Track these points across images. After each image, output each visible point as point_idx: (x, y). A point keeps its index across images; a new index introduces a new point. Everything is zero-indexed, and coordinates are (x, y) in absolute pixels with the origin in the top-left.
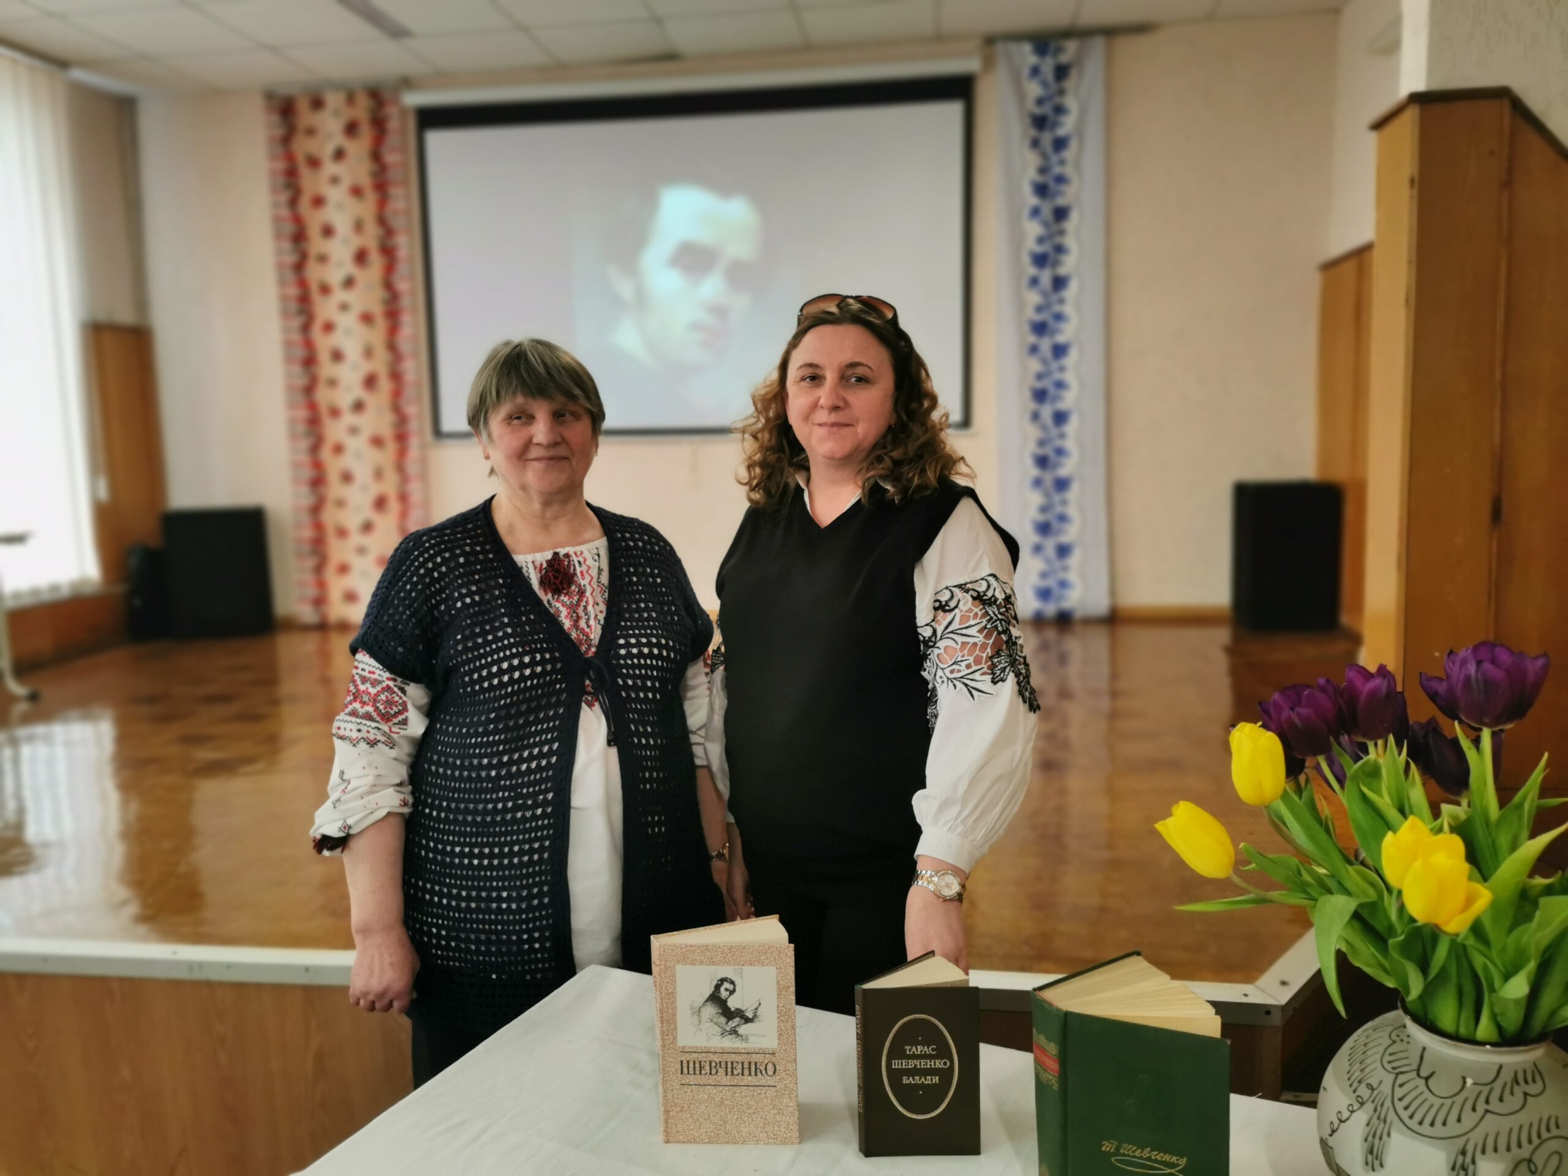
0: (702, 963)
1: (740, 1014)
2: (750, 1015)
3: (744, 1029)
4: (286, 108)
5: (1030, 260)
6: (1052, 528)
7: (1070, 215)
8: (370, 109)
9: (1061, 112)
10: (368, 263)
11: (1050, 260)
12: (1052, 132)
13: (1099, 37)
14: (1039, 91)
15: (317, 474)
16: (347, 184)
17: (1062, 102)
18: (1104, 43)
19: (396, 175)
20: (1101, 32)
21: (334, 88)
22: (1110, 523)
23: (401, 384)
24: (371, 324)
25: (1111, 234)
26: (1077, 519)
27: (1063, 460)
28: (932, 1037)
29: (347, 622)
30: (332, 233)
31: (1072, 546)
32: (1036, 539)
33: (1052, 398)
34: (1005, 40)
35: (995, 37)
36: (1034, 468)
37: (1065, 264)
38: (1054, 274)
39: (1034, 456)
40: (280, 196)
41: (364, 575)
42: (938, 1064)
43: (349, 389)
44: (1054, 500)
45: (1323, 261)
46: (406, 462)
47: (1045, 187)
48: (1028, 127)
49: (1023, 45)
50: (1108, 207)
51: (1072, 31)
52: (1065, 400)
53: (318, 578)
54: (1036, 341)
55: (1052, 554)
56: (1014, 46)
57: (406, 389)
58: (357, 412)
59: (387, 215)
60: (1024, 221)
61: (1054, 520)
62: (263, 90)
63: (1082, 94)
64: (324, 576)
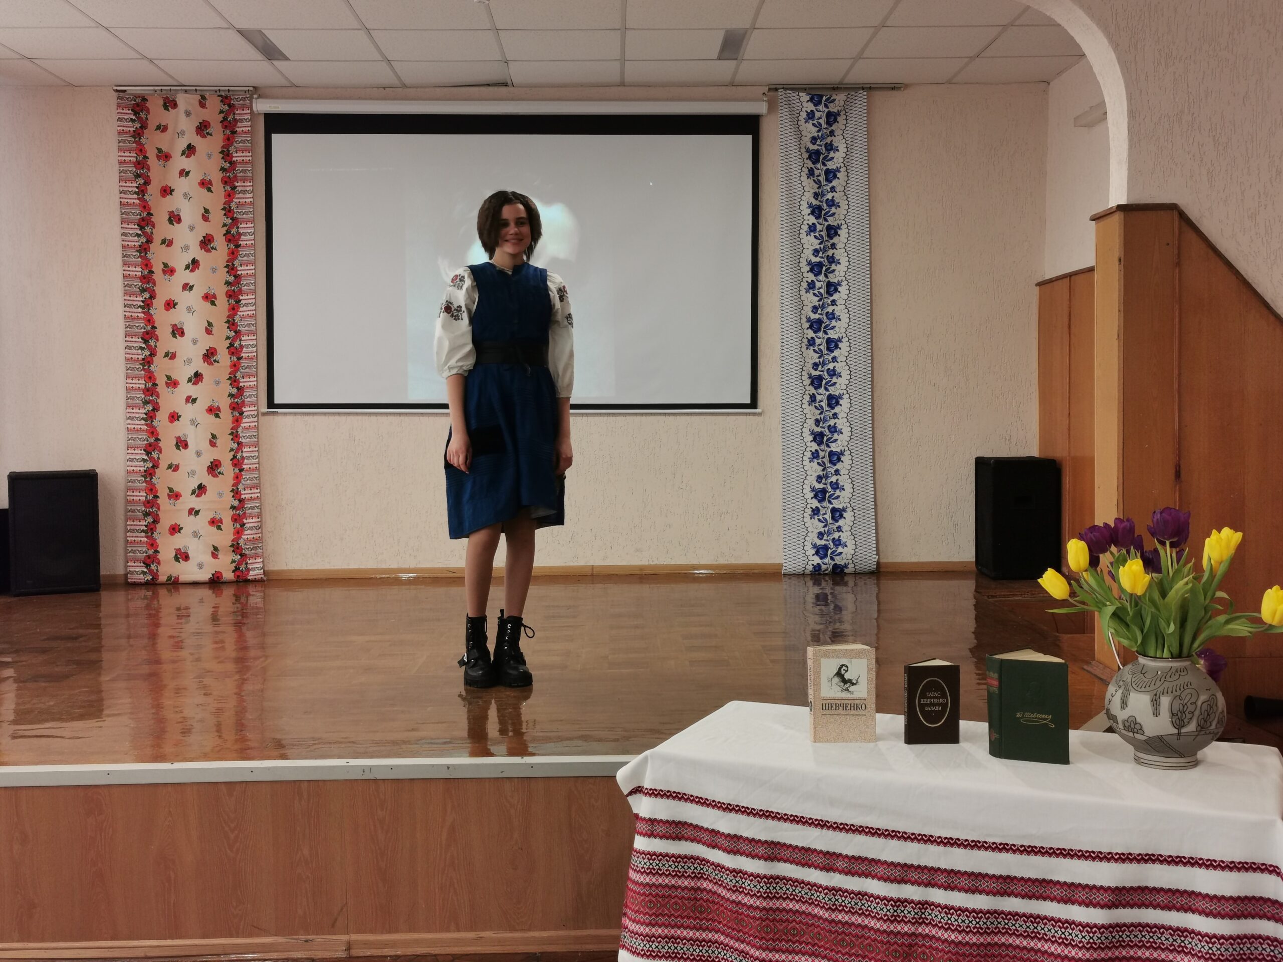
0: (833, 659)
1: (850, 681)
2: (855, 682)
3: (852, 688)
4: (138, 105)
5: (808, 268)
6: (828, 495)
7: (839, 232)
8: (221, 112)
9: (832, 149)
10: (212, 248)
11: (824, 269)
12: (824, 164)
13: (861, 91)
14: (814, 131)
15: (152, 440)
16: (195, 177)
17: (832, 141)
18: (866, 97)
19: (244, 171)
20: (863, 89)
21: (186, 91)
22: (875, 491)
23: (240, 358)
24: (213, 303)
25: (872, 249)
26: (848, 487)
27: (836, 436)
28: (939, 688)
29: (177, 579)
30: (179, 220)
31: (844, 510)
32: (815, 503)
33: (826, 384)
34: (785, 89)
35: (778, 87)
36: (813, 443)
37: (836, 273)
38: (827, 280)
39: (812, 433)
40: (128, 184)
41: (196, 534)
42: (941, 701)
43: (189, 361)
44: (829, 470)
45: (1040, 280)
46: (240, 430)
47: (820, 208)
48: (805, 160)
49: (801, 94)
50: (870, 227)
51: (839, 86)
52: (837, 385)
53: (150, 537)
54: (813, 335)
55: (828, 516)
56: (793, 94)
57: (243, 363)
58: (195, 384)
59: (233, 205)
60: (803, 235)
61: (829, 487)
62: (115, 88)
63: (848, 136)
64: (155, 535)
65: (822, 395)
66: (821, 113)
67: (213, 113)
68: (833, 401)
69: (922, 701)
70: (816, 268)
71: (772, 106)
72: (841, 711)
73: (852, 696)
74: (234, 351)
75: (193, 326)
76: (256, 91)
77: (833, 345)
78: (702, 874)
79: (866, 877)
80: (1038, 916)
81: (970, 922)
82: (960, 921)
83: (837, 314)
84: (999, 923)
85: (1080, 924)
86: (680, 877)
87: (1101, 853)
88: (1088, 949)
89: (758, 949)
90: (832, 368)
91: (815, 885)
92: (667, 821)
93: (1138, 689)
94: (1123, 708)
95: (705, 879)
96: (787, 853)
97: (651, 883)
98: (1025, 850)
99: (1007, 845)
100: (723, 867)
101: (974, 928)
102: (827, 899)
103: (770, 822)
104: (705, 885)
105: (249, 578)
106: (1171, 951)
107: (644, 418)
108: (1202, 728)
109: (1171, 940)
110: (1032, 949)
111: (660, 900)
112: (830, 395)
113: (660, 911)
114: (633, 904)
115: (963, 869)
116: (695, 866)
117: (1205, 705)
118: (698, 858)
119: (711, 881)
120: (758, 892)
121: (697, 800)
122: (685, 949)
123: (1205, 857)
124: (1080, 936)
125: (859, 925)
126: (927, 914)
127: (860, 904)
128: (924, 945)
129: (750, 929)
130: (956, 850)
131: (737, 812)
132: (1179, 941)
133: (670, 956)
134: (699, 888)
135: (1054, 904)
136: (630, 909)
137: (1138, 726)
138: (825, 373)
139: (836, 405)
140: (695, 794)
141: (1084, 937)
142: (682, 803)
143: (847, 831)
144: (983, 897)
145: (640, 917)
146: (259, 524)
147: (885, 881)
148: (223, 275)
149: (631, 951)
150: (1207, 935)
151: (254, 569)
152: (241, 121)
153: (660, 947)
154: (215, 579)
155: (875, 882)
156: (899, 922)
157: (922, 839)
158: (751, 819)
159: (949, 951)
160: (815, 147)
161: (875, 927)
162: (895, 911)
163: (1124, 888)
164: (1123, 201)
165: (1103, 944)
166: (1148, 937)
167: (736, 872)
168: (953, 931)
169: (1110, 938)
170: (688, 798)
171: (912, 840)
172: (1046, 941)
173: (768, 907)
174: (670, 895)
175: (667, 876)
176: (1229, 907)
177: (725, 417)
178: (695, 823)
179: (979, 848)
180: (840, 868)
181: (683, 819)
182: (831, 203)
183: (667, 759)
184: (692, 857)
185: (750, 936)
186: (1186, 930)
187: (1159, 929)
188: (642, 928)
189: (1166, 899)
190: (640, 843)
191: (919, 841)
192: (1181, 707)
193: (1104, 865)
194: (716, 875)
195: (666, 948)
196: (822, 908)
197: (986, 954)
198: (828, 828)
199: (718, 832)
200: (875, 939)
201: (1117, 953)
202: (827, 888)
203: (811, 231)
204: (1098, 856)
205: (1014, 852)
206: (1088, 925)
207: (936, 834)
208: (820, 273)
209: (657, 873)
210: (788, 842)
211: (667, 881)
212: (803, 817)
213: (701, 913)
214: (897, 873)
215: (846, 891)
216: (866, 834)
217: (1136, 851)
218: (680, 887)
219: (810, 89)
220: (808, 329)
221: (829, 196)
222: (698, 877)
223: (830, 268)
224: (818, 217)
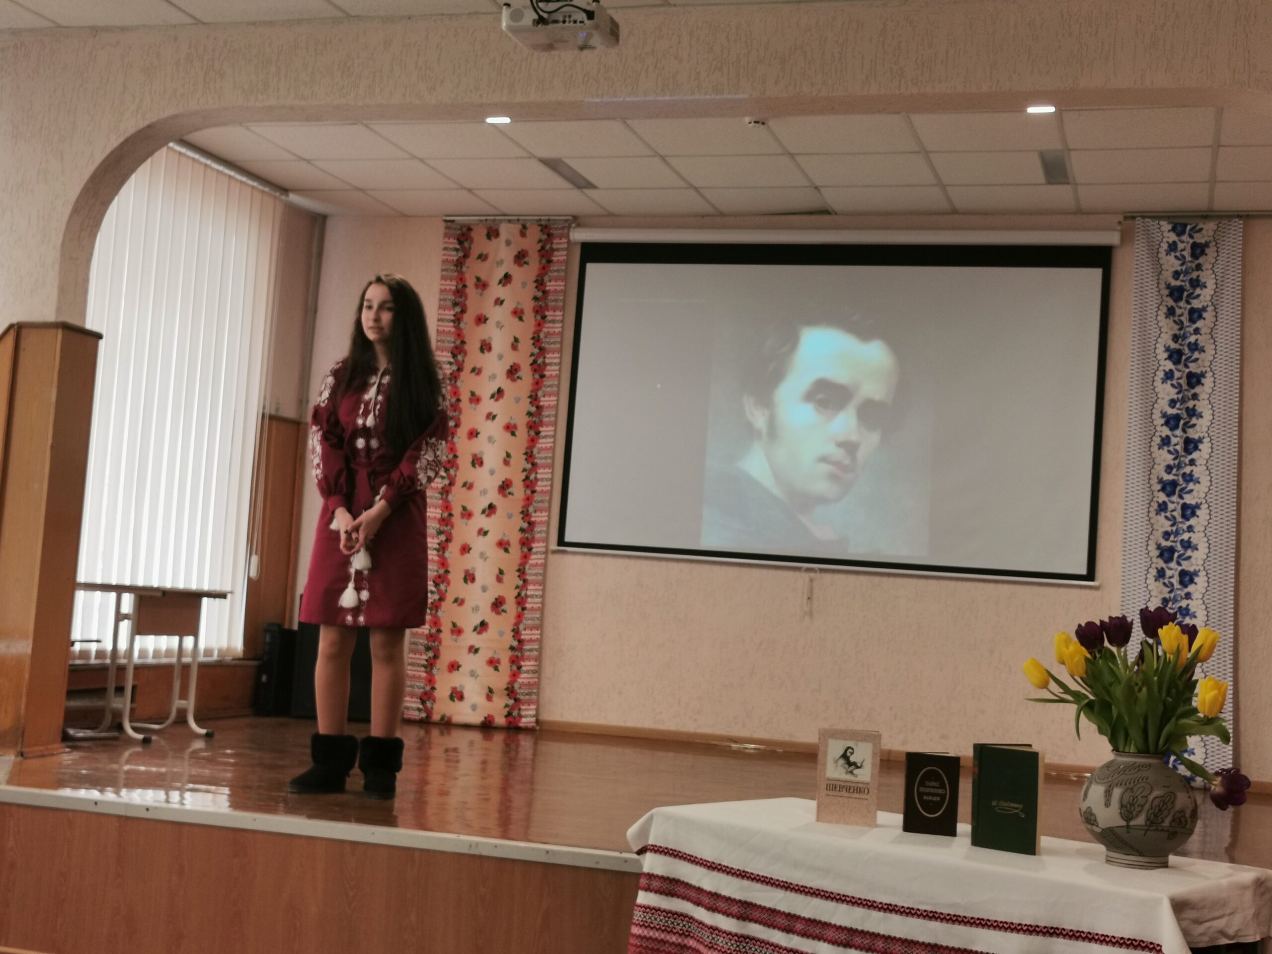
0: (840, 739)
1: (854, 764)
2: (859, 765)
3: (856, 771)
4: (463, 235)
5: (1162, 421)
7: (1203, 381)
8: (540, 241)
9: (1198, 285)
10: (518, 378)
11: (1182, 422)
12: (1188, 302)
13: (1237, 220)
14: (1177, 265)
15: (442, 571)
16: (509, 306)
17: (1198, 276)
18: (1241, 226)
19: (556, 300)
20: (1240, 217)
21: (510, 221)
23: (533, 492)
24: (513, 434)
28: (938, 778)
29: (450, 719)
30: (489, 349)
33: (1179, 557)
34: (1143, 217)
35: (1134, 214)
37: (1197, 427)
38: (1185, 436)
40: (447, 312)
41: (473, 674)
42: (940, 791)
43: (484, 492)
46: (527, 567)
47: (1180, 353)
48: (1164, 297)
49: (1162, 223)
51: (1210, 214)
52: (1192, 560)
53: (429, 673)
54: (1165, 499)
56: (1152, 223)
57: (537, 497)
58: (488, 515)
59: (542, 335)
60: (1158, 383)
62: (445, 218)
63: (1218, 269)
64: (435, 671)
65: (1173, 571)
66: (1185, 243)
67: (531, 243)
68: (1187, 578)
69: (922, 789)
70: (1172, 422)
71: (1127, 237)
72: (844, 793)
73: (856, 779)
74: (529, 484)
75: (492, 457)
76: (576, 221)
77: (1189, 512)
78: (688, 932)
79: (819, 939)
83: (1196, 475)
86: (669, 933)
87: (1012, 924)
90: (1186, 539)
91: (777, 946)
92: (662, 877)
93: (1098, 781)
95: (692, 937)
96: (757, 914)
97: (643, 935)
98: (951, 919)
99: (936, 913)
100: (704, 924)
103: (746, 883)
104: (690, 943)
105: (521, 725)
112: (1183, 570)
115: (898, 936)
116: (684, 923)
118: (686, 916)
119: (695, 939)
121: (688, 858)
123: (1100, 933)
130: (893, 916)
131: (719, 870)
134: (685, 946)
137: (1093, 818)
138: (1178, 544)
139: (1190, 584)
140: (687, 852)
142: (677, 860)
143: (806, 893)
146: (536, 668)
148: (526, 405)
151: (526, 716)
152: (558, 250)
154: (487, 723)
157: (867, 904)
158: (730, 878)
160: (1178, 283)
167: (714, 929)
170: (682, 856)
171: (858, 905)
175: (658, 930)
177: (1055, 589)
178: (686, 880)
179: (913, 915)
181: (676, 877)
182: (1193, 347)
184: (681, 914)
190: (644, 898)
191: (864, 906)
194: (699, 932)
198: (791, 890)
199: (703, 889)
202: (786, 949)
203: (1167, 378)
205: (942, 920)
208: (1176, 427)
209: (649, 926)
210: (758, 903)
211: (657, 935)
216: (822, 897)
219: (1173, 217)
220: (1159, 491)
221: (1192, 339)
222: (686, 934)
223: (1189, 422)
224: (1177, 362)
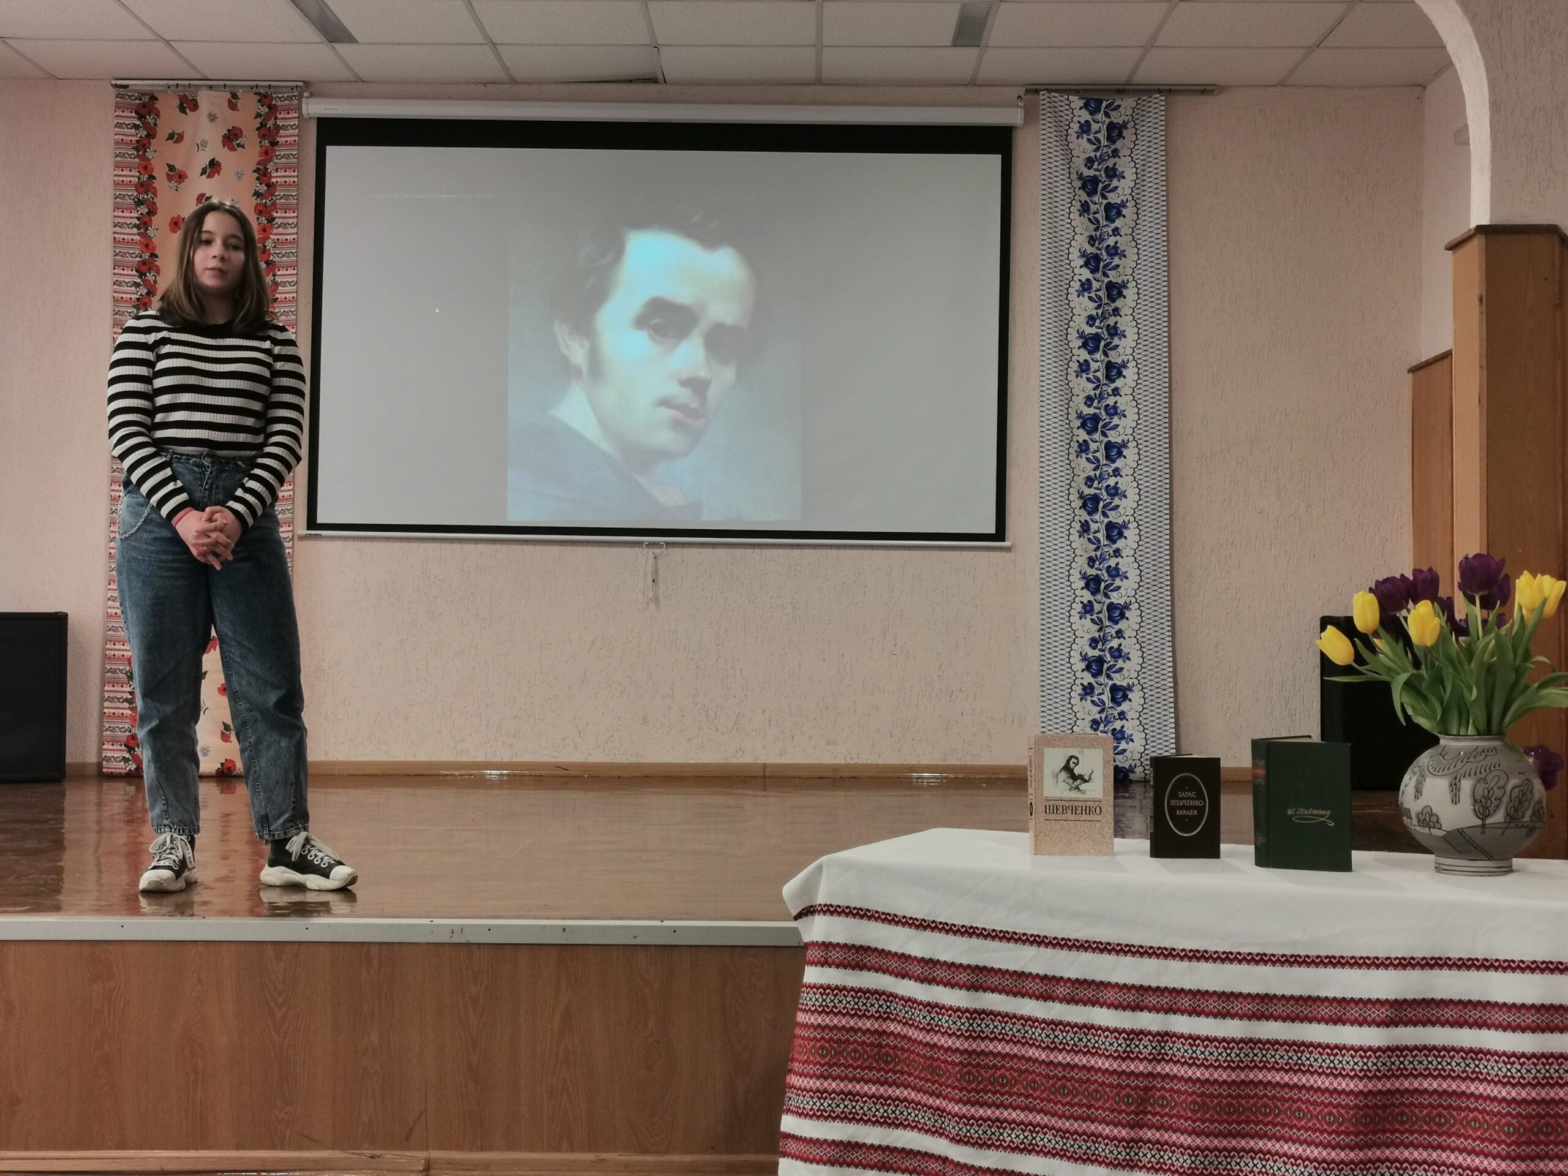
0: (1059, 747)
1: (1081, 777)
2: (1087, 778)
3: (1083, 787)
4: (144, 105)
5: (1080, 343)
6: (1106, 666)
7: (1125, 292)
8: (258, 115)
9: (1115, 175)
11: (1103, 343)
12: (1104, 197)
13: (1158, 95)
14: (1089, 150)
17: (1115, 164)
18: (1163, 103)
19: (286, 197)
20: (1160, 91)
21: (212, 87)
22: (1174, 661)
25: (1172, 317)
26: (1135, 656)
27: (1118, 582)
28: (1193, 786)
31: (1129, 688)
32: (1088, 678)
33: (1104, 507)
34: (1049, 91)
35: (1039, 87)
36: (1085, 591)
37: (1120, 349)
38: (1107, 360)
39: (1084, 576)
40: (127, 214)
42: (1197, 803)
44: (1108, 630)
45: (1415, 363)
47: (1097, 258)
48: (1077, 190)
49: (1071, 98)
50: (1168, 286)
51: (1126, 87)
52: (1121, 509)
54: (1087, 437)
55: (1106, 697)
56: (1060, 98)
59: (269, 244)
60: (1073, 296)
61: (1108, 656)
62: (114, 82)
63: (1138, 155)
65: (1098, 524)
66: (1100, 124)
67: (246, 119)
68: (1115, 531)
69: (1173, 803)
70: (1091, 343)
71: (1031, 115)
72: (1069, 816)
73: (1083, 796)
76: (310, 88)
77: (1115, 451)
78: (889, 1013)
79: (1093, 1005)
80: (1303, 1044)
81: (1220, 1054)
82: (1207, 1053)
83: (1121, 407)
84: (1256, 1055)
85: (1352, 1048)
86: (860, 1017)
87: (1378, 958)
88: (1361, 1079)
89: (957, 1103)
90: (1112, 485)
91: (1030, 1019)
92: (846, 945)
93: (1436, 773)
94: (1417, 798)
95: (892, 1020)
96: (995, 981)
97: (823, 1024)
98: (1287, 960)
99: (1265, 955)
100: (915, 1001)
101: (1224, 1062)
102: (1044, 1035)
103: (975, 941)
104: (892, 1028)
106: (1464, 1080)
107: (842, 552)
108: (1512, 818)
109: (1463, 1065)
110: (1296, 1085)
111: (835, 1046)
112: (1110, 522)
113: (835, 1060)
114: (800, 1053)
115: (1211, 989)
116: (880, 1003)
117: (1516, 790)
118: (884, 993)
119: (899, 1022)
120: (958, 1030)
121: (883, 917)
122: (866, 1109)
123: (1501, 958)
124: (1352, 1063)
125: (1084, 1066)
126: (1167, 1048)
127: (1085, 1040)
128: (1163, 1088)
129: (948, 1078)
130: (1203, 965)
131: (933, 929)
132: (1472, 1066)
133: (846, 1117)
134: (884, 1032)
135: (1322, 1027)
136: (797, 1060)
137: (1434, 819)
138: (1103, 491)
139: (1119, 538)
140: (881, 910)
141: (1356, 1064)
142: (865, 921)
143: (1070, 948)
144: (1236, 1022)
145: (810, 1068)
147: (1116, 1008)
149: (797, 1113)
150: (1504, 1054)
152: (285, 128)
153: (834, 1105)
154: (226, 771)
155: (1104, 1010)
156: (1133, 1060)
157: (1162, 953)
158: (951, 937)
159: (1194, 1093)
160: (1092, 173)
161: (1103, 1068)
162: (1128, 1046)
163: (1405, 1000)
164: (1485, 221)
165: (1380, 1071)
166: (1435, 1063)
167: (931, 1006)
168: (1198, 1066)
169: (1389, 1064)
170: (873, 915)
171: (1150, 955)
172: (1312, 1074)
173: (970, 1049)
174: (847, 1040)
175: (844, 1015)
176: (1530, 1018)
177: (958, 553)
178: (880, 947)
179: (1231, 961)
180: (1061, 996)
181: (865, 943)
182: (1113, 251)
183: (847, 866)
184: (876, 992)
185: (947, 1087)
186: (1481, 1051)
187: (1449, 1053)
188: (811, 1083)
189: (1456, 1013)
190: (812, 975)
191: (1158, 956)
192: (1486, 791)
193: (1382, 972)
194: (907, 1012)
195: (842, 1106)
196: (1037, 1047)
197: (1239, 1095)
198: (1047, 945)
199: (910, 956)
200: (1103, 1083)
201: (1397, 1085)
202: (1044, 1021)
203: (1084, 290)
204: (1374, 963)
205: (1274, 963)
206: (1361, 1048)
207: (1179, 946)
208: (1096, 349)
209: (832, 1011)
210: (996, 966)
211: (844, 1022)
212: (1015, 933)
213: (887, 1063)
214: (1131, 997)
215: (1068, 1024)
216: (1094, 950)
217: (1419, 954)
218: (860, 1029)
219: (1085, 91)
220: (1078, 428)
221: (1111, 241)
222: (886, 1017)
223: (1111, 343)
224: (1094, 271)
